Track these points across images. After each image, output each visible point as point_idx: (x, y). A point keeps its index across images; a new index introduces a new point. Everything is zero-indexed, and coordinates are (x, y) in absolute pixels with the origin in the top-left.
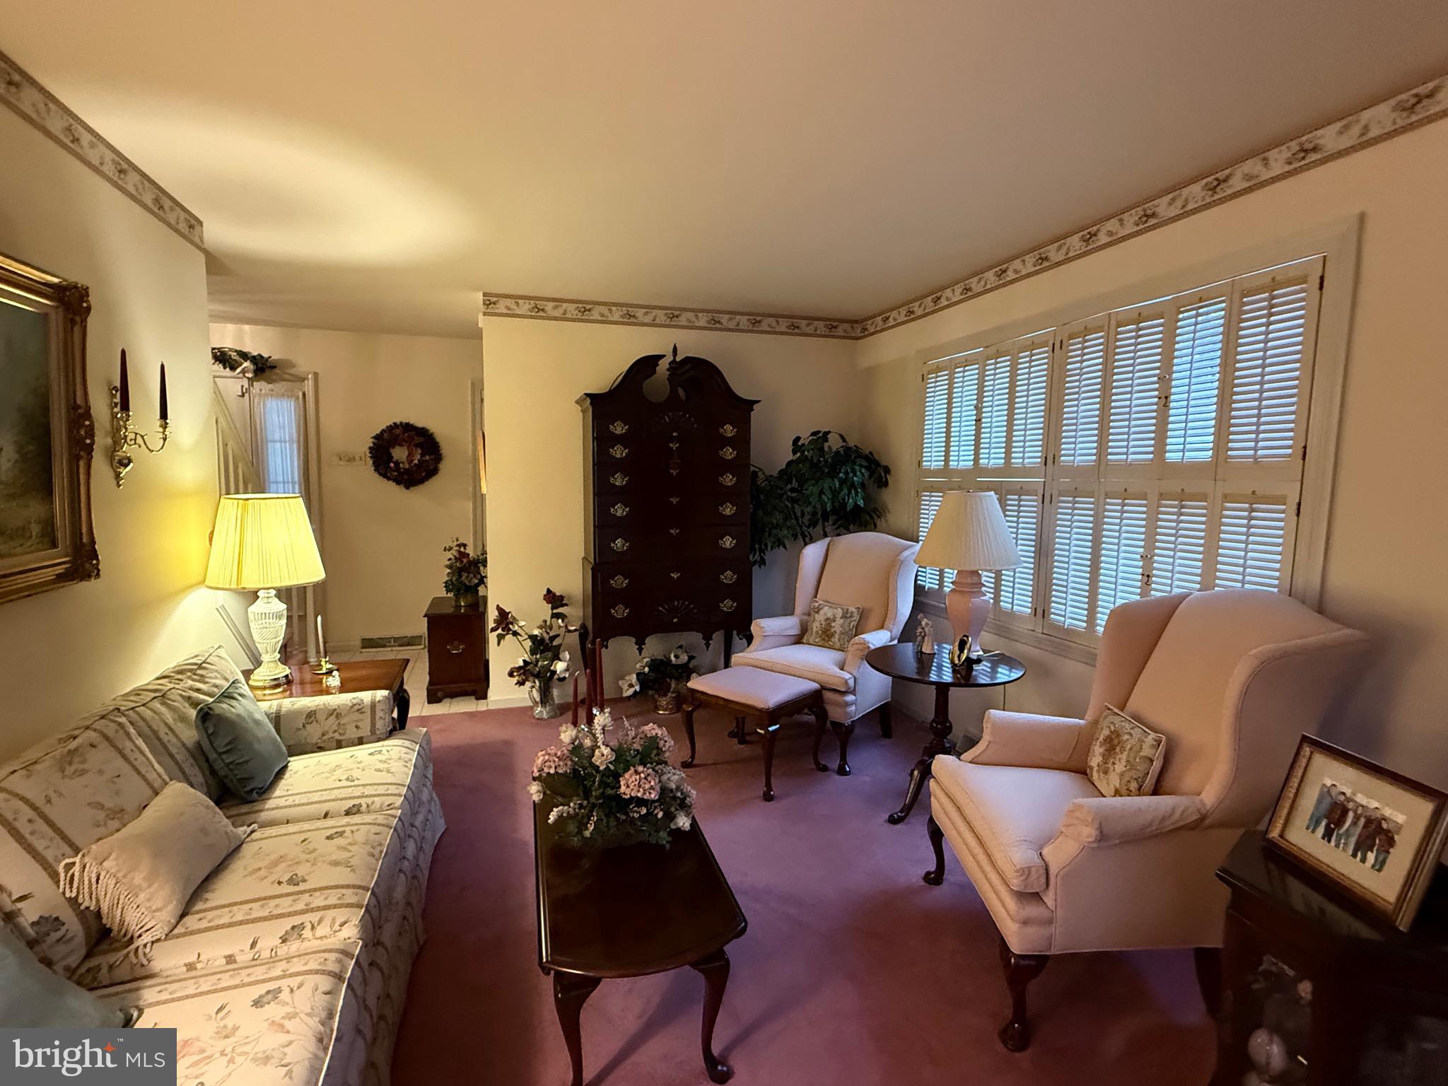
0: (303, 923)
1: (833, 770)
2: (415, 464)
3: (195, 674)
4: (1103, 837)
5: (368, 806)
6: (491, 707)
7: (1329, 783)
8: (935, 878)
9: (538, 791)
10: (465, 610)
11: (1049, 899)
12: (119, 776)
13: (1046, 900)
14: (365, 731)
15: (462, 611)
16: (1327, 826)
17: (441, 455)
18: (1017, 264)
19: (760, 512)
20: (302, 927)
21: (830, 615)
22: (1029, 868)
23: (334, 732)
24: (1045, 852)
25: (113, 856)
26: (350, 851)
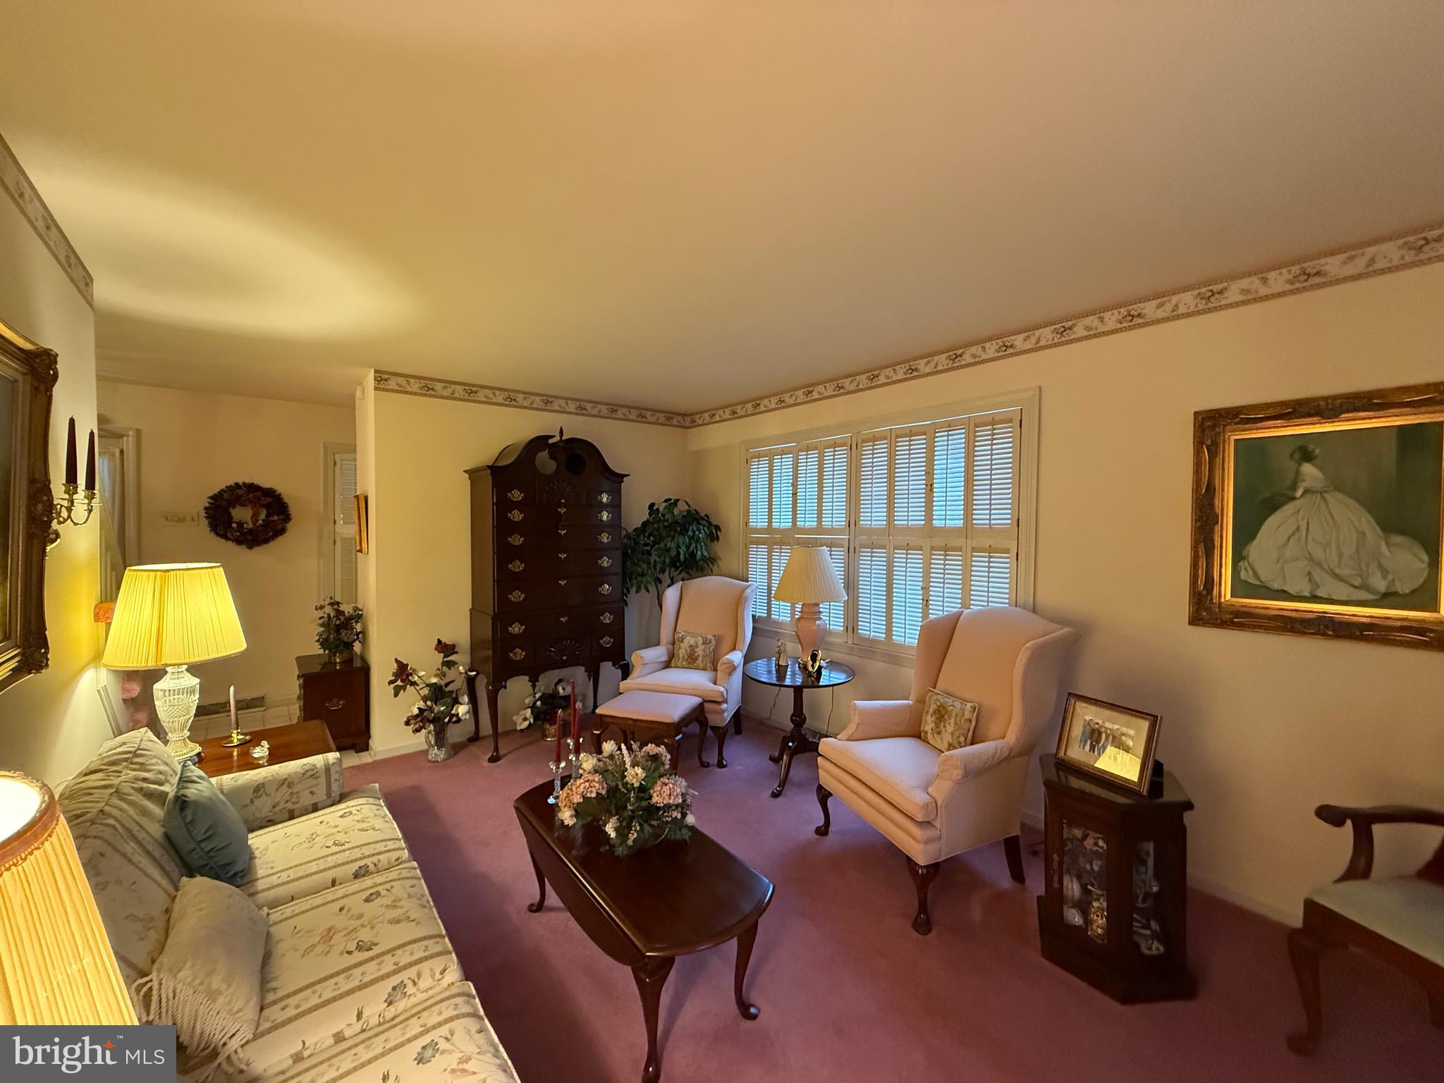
0: (402, 982)
1: (713, 765)
2: (261, 525)
3: (132, 763)
4: (967, 774)
5: (375, 865)
6: (379, 757)
7: (1088, 718)
8: (823, 831)
9: (571, 816)
10: (341, 667)
11: (938, 824)
12: (134, 883)
13: (936, 825)
14: (321, 795)
15: (338, 668)
16: (1091, 744)
17: (289, 515)
18: (821, 388)
19: (629, 563)
20: (402, 985)
21: (692, 642)
22: (928, 804)
23: (287, 802)
24: (930, 790)
25: (189, 964)
26: (402, 908)
